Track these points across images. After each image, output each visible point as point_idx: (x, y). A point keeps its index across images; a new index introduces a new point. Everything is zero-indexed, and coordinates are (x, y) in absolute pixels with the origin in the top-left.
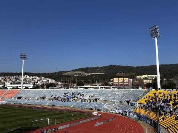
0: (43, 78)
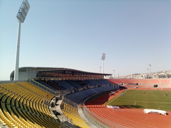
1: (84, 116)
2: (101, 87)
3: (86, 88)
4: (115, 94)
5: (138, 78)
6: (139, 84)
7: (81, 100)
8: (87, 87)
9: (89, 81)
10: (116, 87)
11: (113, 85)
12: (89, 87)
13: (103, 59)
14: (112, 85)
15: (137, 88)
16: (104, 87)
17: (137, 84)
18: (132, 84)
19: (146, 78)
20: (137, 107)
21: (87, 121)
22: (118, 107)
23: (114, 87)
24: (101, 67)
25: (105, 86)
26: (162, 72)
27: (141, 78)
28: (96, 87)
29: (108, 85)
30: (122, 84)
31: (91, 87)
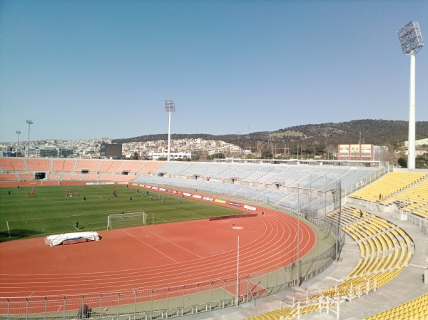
0: (223, 143)
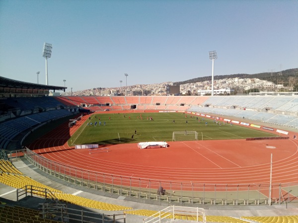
0: (258, 80)
1: (35, 173)
2: (45, 111)
3: (13, 116)
4: (77, 124)
5: (103, 95)
6: (110, 105)
7: (10, 142)
8: (15, 113)
9: (16, 102)
10: (73, 110)
11: (69, 108)
12: (20, 113)
13: (47, 57)
14: (65, 108)
15: (108, 110)
16: (52, 112)
17: (108, 105)
18: (100, 105)
19: (115, 94)
20: (125, 141)
21: (50, 182)
22: (97, 146)
23: (69, 110)
24: (38, 73)
25: (51, 109)
26: (135, 87)
27: (108, 95)
28: (35, 112)
29: (59, 108)
30: (84, 106)
31: (23, 113)
